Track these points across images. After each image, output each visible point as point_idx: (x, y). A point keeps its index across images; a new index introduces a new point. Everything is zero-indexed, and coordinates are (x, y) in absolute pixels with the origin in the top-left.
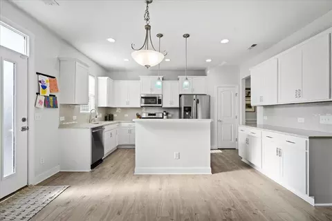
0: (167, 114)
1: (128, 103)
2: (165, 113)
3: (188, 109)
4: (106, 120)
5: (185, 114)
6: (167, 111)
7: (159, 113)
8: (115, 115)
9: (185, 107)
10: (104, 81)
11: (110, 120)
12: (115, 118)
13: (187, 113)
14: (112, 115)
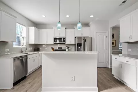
0: (68, 48)
1: (47, 42)
2: (67, 47)
3: (80, 45)
4: (35, 51)
5: (78, 47)
6: (68, 46)
7: (64, 47)
8: (41, 48)
9: (78, 44)
10: (32, 29)
11: (37, 51)
12: (40, 50)
13: (79, 47)
14: (39, 48)
